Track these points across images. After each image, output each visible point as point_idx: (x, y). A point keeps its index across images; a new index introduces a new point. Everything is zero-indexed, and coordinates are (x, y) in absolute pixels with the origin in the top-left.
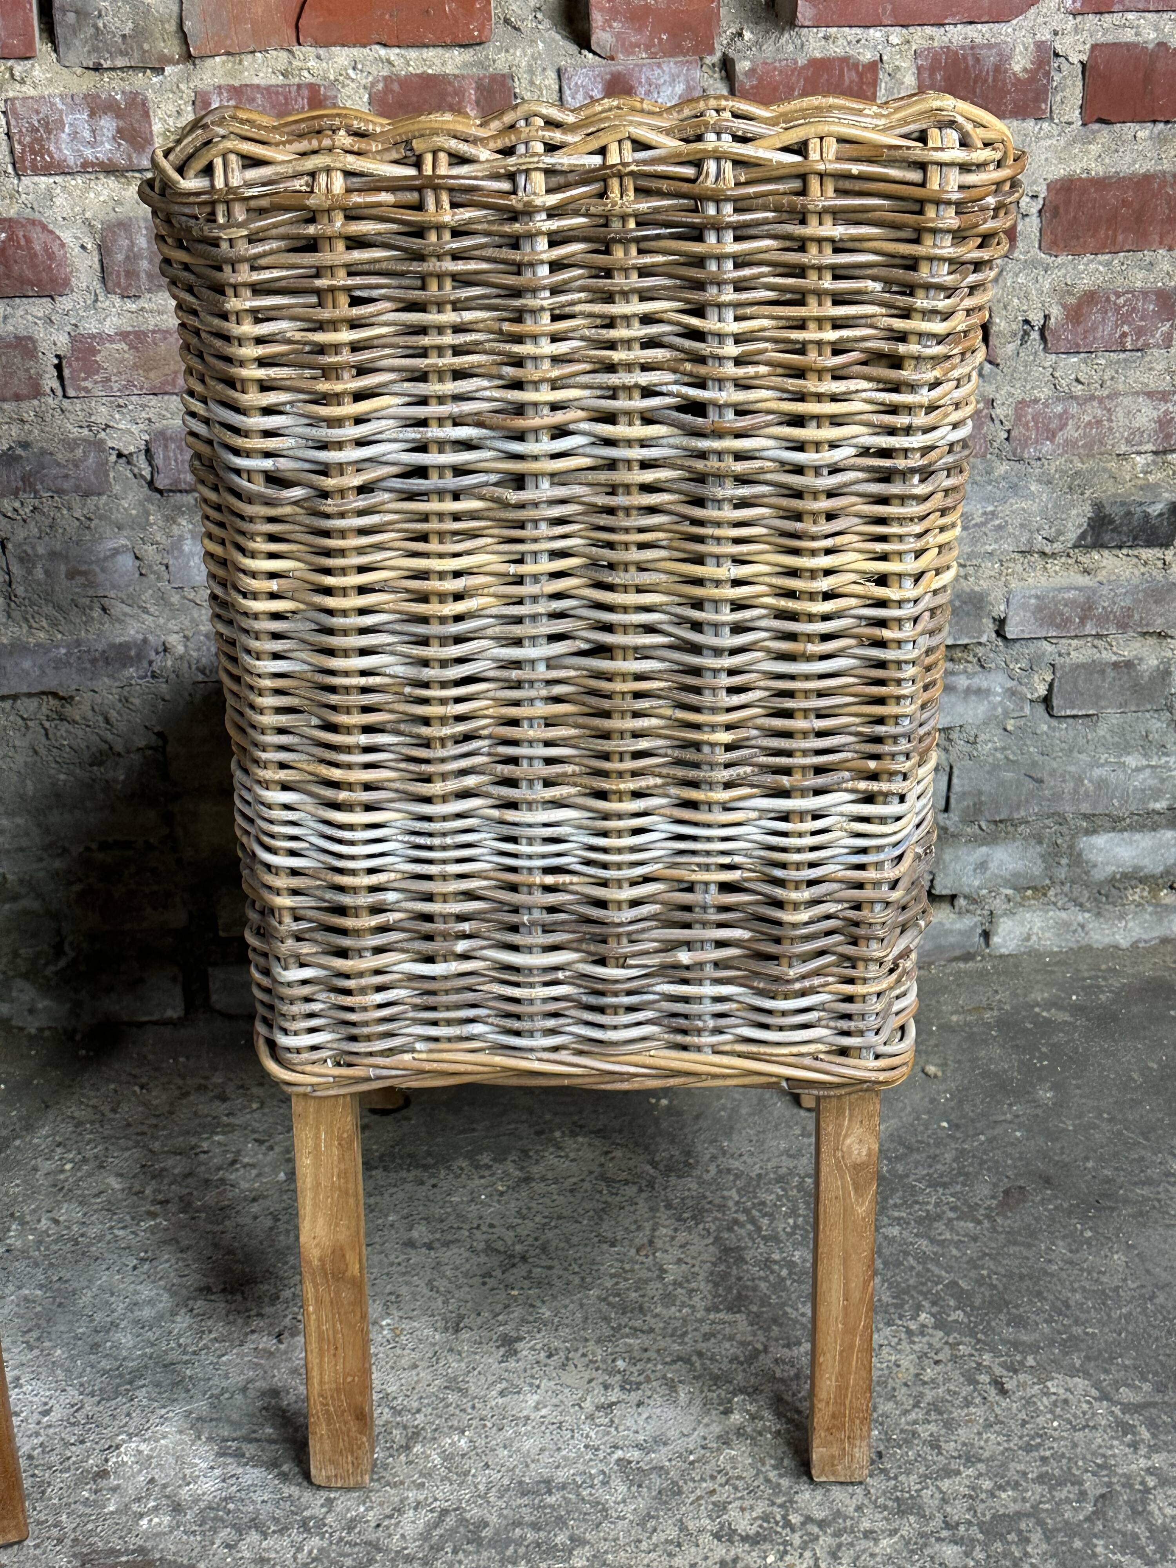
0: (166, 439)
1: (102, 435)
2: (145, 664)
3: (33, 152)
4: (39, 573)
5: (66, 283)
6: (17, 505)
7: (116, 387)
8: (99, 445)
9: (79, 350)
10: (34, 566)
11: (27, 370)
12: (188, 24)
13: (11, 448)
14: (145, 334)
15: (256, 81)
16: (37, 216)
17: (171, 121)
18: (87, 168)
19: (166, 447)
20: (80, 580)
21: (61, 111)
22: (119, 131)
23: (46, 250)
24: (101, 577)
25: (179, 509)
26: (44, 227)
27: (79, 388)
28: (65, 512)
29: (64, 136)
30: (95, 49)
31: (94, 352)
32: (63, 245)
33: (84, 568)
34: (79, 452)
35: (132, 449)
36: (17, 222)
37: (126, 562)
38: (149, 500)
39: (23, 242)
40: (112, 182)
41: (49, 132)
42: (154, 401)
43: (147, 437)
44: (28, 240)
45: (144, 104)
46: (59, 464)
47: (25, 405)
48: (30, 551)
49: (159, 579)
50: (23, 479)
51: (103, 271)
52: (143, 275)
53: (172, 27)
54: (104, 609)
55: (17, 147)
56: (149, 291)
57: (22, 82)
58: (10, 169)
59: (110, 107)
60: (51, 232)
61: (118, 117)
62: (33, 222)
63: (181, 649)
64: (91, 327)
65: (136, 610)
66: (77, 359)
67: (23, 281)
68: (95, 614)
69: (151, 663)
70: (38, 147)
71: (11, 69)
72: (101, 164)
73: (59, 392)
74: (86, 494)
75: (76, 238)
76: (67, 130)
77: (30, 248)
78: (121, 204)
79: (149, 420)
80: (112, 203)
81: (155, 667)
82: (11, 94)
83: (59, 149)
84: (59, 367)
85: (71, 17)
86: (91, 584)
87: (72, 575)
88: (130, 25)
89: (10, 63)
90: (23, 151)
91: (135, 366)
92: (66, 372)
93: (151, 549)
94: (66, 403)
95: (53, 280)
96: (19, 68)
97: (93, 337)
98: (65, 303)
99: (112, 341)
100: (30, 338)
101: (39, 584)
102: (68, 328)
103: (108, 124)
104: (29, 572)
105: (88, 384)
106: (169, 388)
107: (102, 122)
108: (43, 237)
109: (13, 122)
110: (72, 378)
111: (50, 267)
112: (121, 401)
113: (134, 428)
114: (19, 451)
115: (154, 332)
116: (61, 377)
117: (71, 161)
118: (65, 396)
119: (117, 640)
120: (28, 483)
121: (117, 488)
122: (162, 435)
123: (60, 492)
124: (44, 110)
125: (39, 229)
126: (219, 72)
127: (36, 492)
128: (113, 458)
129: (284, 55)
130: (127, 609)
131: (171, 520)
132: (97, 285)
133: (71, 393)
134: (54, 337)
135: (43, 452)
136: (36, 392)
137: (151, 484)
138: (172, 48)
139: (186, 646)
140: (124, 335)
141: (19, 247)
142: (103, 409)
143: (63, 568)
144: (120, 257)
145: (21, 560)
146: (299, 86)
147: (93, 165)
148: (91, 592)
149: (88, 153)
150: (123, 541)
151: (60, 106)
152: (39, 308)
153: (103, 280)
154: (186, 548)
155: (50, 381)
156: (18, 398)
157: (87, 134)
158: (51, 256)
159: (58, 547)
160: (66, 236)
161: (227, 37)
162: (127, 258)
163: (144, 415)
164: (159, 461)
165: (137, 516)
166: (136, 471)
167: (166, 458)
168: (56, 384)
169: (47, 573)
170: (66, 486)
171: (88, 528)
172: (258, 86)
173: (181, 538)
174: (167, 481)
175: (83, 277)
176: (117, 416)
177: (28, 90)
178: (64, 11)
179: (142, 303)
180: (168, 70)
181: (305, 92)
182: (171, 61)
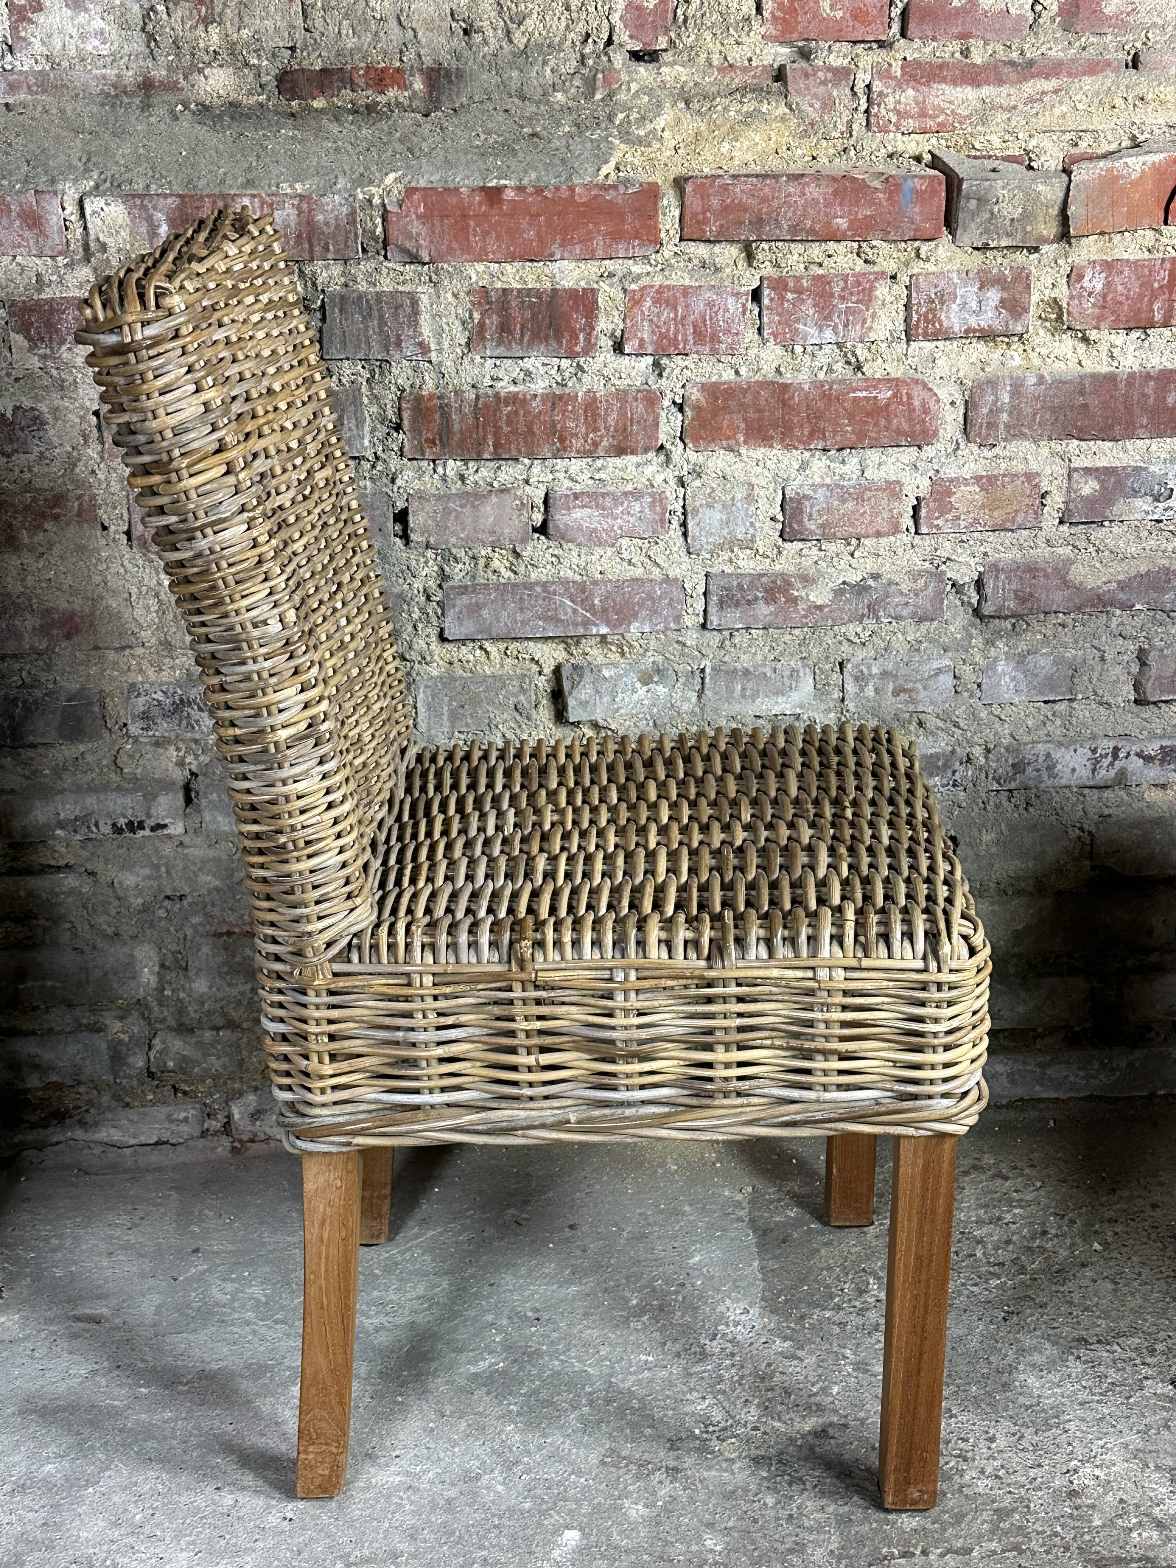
0: (997, 570)
1: (943, 567)
2: (949, 773)
3: (927, 321)
4: (870, 691)
5: (935, 434)
6: (859, 630)
7: (963, 524)
8: (939, 576)
9: (938, 492)
10: (867, 685)
11: (891, 510)
12: (1072, 210)
13: (863, 579)
14: (996, 477)
15: (1126, 256)
16: (919, 376)
17: (1047, 292)
18: (969, 334)
19: (997, 577)
20: (903, 696)
21: (956, 285)
22: (1002, 301)
23: (923, 404)
24: (923, 694)
25: (998, 634)
26: (925, 385)
27: (931, 526)
28: (900, 635)
29: (954, 306)
30: (987, 231)
31: (950, 494)
32: (938, 401)
33: (910, 685)
34: (921, 582)
35: (967, 579)
36: (904, 381)
37: (947, 680)
38: (973, 625)
39: (905, 399)
40: (981, 346)
41: (942, 303)
42: (991, 537)
43: (981, 569)
44: (909, 397)
45: (1028, 277)
46: (901, 594)
47: (884, 541)
48: (865, 671)
49: (971, 696)
50: (869, 607)
51: (965, 423)
52: (1002, 426)
53: (1054, 211)
54: (920, 724)
55: (915, 317)
56: (1005, 440)
57: (927, 260)
58: (903, 336)
59: (999, 281)
60: (931, 390)
61: (1003, 289)
62: (917, 382)
63: (982, 760)
64: (950, 471)
65: (949, 724)
66: (935, 501)
67: (899, 432)
68: (912, 728)
69: (954, 772)
70: (931, 317)
71: (918, 250)
72: (982, 330)
73: (913, 530)
74: (921, 621)
75: (951, 395)
76: (958, 301)
77: (910, 404)
78: (989, 365)
79: (985, 554)
80: (979, 364)
81: (957, 776)
82: (916, 271)
83: (948, 318)
84: (916, 509)
85: (973, 203)
86: (913, 701)
87: (896, 693)
88: (1020, 210)
89: (917, 244)
90: (918, 321)
91: (983, 506)
92: (923, 512)
93: (967, 668)
94: (917, 539)
95: (924, 432)
96: (925, 248)
97: (951, 481)
98: (929, 451)
99: (966, 485)
100: (898, 482)
101: (869, 700)
102: (931, 473)
103: (994, 296)
104: (862, 690)
105: (940, 522)
106: (1008, 525)
107: (989, 294)
108: (924, 394)
109: (914, 295)
110: (927, 517)
111: (924, 421)
112: (964, 537)
113: (972, 562)
114: (871, 582)
115: (1004, 476)
116: (915, 517)
117: (956, 329)
118: (916, 533)
119: (930, 751)
120: (872, 610)
121: (947, 615)
122: (995, 568)
123: (898, 618)
124: (942, 284)
125: (920, 387)
126: (1093, 249)
127: (878, 618)
128: (949, 588)
129: (1150, 234)
130: (940, 724)
131: (990, 643)
132: (959, 436)
133: (924, 529)
134: (918, 481)
135: (890, 583)
136: (896, 530)
137: (977, 612)
138: (1051, 229)
139: (987, 758)
140: (978, 479)
141: (901, 403)
142: (947, 544)
143: (891, 686)
144: (985, 411)
145: (857, 679)
146: (1163, 260)
147: (975, 331)
148: (912, 708)
149: (973, 322)
150: (948, 662)
151: (956, 280)
152: (909, 454)
153: (965, 431)
154: (1000, 669)
155: (907, 521)
156: (879, 534)
157: (974, 305)
158: (926, 411)
159: (890, 667)
160: (942, 393)
161: (1104, 219)
162: (991, 411)
163: (982, 549)
164: (988, 591)
165: (962, 639)
166: (966, 599)
167: (996, 587)
168: (910, 523)
169: (877, 691)
170: (905, 613)
171: (918, 650)
172: (1128, 261)
173: (996, 660)
174: (992, 609)
175: (948, 427)
176: (960, 551)
177: (930, 267)
178: (968, 199)
179: (997, 450)
180: (1045, 249)
181: (1168, 265)
182: (1046, 241)
